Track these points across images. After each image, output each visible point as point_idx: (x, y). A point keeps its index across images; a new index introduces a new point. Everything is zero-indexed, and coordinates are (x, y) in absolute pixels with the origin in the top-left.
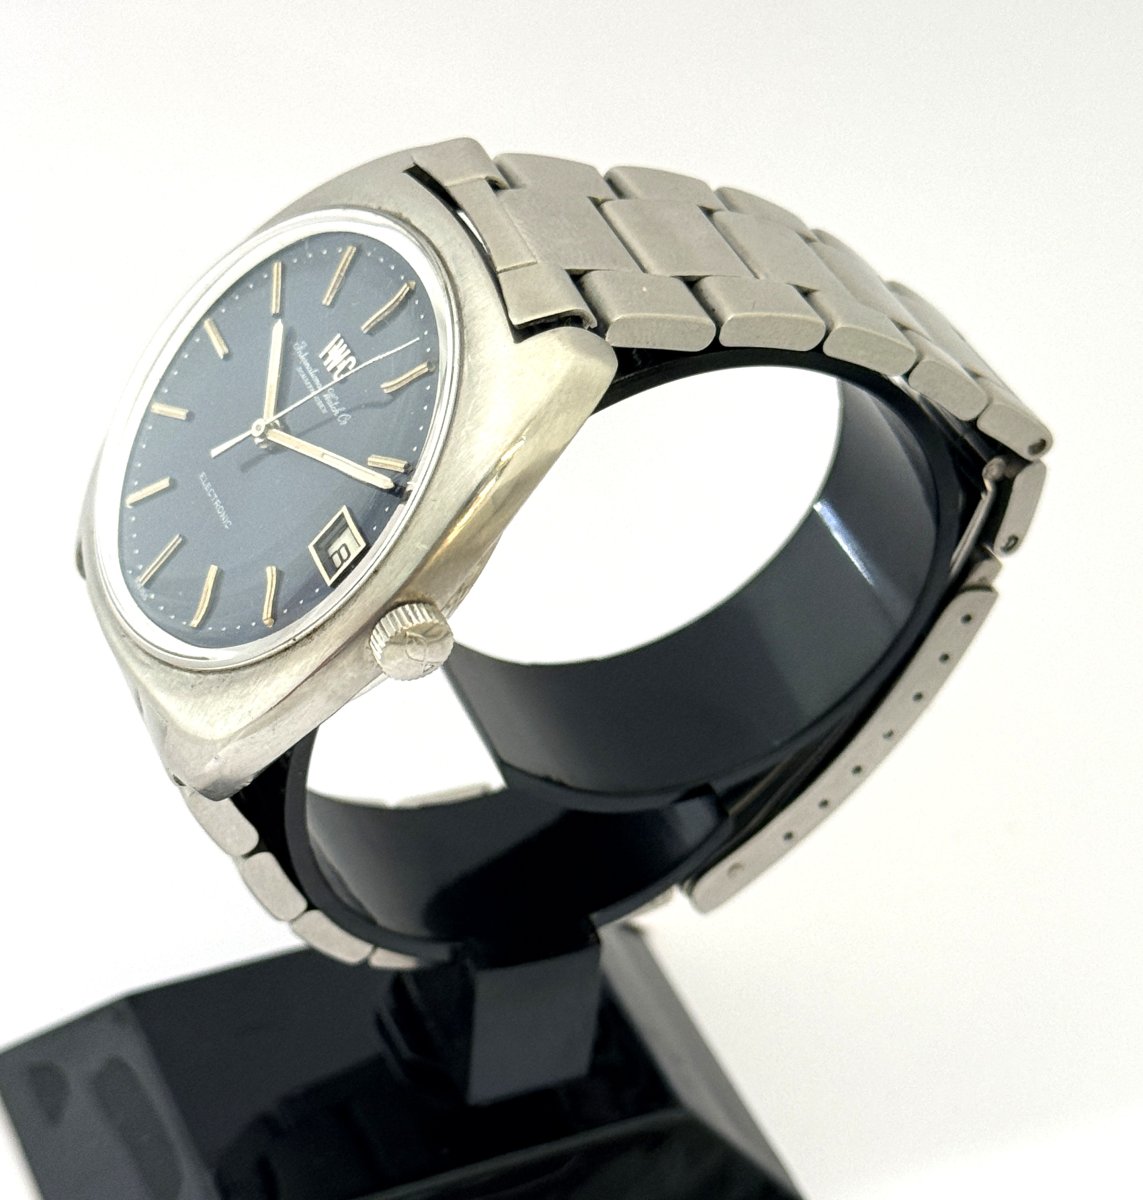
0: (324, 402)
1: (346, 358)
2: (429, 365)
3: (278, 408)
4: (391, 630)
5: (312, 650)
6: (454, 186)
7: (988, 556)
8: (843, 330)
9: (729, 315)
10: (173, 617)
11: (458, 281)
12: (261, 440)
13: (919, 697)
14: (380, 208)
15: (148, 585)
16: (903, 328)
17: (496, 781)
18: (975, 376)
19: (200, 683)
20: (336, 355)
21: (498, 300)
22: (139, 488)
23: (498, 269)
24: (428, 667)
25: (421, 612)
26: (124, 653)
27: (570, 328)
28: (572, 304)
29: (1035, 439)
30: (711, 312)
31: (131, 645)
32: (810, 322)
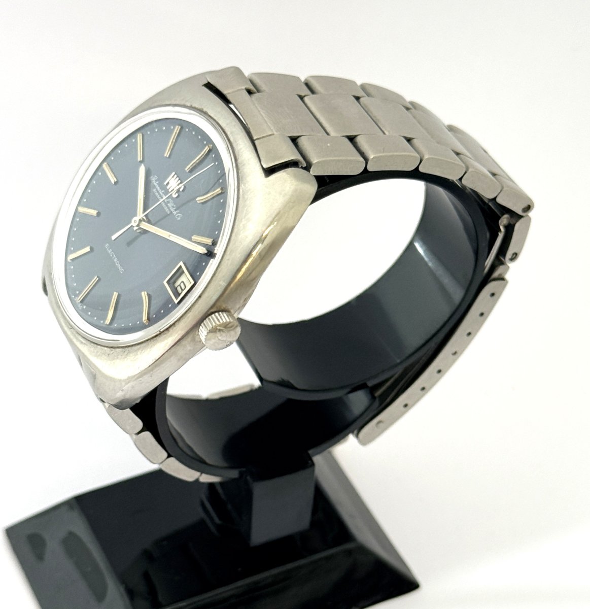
0: (168, 208)
1: (178, 185)
2: (222, 189)
3: (145, 210)
4: (210, 326)
5: (169, 337)
6: (229, 93)
7: (502, 263)
8: (428, 159)
9: (371, 156)
10: (96, 318)
11: (234, 145)
12: (138, 228)
13: (469, 334)
14: (191, 106)
15: (82, 302)
16: (458, 154)
17: (257, 383)
18: (494, 175)
19: (112, 353)
20: (173, 183)
21: (255, 155)
22: (74, 251)
23: (255, 138)
24: (229, 343)
25: (224, 317)
26: (72, 337)
27: (293, 169)
28: (293, 155)
29: (525, 205)
30: (362, 154)
31: (74, 333)
32: (412, 156)
